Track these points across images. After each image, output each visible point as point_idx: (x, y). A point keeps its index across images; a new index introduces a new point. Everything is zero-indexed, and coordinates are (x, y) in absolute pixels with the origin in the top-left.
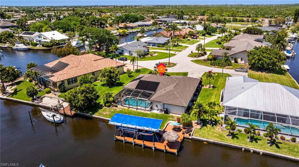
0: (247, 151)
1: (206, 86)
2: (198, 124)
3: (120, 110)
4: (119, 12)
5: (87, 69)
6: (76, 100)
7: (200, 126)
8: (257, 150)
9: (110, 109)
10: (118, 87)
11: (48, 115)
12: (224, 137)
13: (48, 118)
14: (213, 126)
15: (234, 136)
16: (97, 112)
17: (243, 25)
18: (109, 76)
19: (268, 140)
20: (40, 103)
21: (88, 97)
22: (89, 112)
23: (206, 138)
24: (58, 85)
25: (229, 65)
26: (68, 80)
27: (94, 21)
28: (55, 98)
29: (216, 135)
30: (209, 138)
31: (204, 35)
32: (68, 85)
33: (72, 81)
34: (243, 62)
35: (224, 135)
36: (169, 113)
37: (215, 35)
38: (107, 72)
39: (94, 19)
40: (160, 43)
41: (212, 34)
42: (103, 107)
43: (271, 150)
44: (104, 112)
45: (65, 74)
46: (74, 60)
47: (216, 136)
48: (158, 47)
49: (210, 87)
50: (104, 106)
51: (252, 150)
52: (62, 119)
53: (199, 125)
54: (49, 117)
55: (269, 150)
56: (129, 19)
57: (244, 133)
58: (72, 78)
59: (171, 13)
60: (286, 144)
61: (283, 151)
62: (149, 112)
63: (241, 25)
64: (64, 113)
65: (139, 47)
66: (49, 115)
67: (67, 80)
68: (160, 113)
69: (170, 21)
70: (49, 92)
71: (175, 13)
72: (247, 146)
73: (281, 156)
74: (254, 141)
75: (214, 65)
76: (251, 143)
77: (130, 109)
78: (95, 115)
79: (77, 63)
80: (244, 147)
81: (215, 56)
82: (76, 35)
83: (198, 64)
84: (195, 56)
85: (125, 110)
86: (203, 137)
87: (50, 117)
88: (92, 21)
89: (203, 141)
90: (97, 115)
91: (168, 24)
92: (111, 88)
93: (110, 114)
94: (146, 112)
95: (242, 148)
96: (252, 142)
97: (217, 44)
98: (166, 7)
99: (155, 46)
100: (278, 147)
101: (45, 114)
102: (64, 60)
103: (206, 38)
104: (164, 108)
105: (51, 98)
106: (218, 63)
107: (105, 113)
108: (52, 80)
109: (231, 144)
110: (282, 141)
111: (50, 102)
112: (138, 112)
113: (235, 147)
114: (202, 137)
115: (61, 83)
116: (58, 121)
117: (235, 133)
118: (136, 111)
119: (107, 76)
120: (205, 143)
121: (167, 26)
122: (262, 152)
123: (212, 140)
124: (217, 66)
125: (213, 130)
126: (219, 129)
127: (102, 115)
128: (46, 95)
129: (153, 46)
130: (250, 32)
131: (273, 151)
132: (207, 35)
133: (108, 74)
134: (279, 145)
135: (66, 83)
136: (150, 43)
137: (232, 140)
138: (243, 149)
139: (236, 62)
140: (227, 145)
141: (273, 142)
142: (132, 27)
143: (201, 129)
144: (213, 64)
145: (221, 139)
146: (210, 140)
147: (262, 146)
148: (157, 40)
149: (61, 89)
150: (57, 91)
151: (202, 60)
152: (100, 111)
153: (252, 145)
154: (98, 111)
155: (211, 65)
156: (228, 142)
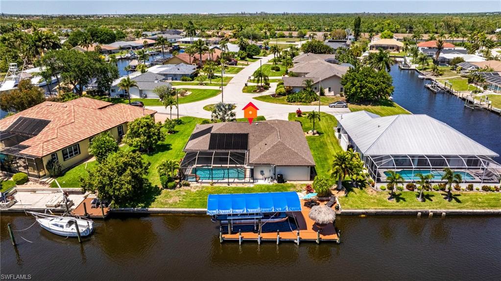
0: (425, 215)
1: (308, 133)
2: (339, 190)
3: (198, 191)
4: (63, 26)
5: (93, 125)
6: (116, 183)
7: (344, 192)
8: (437, 210)
9: (177, 192)
10: (164, 153)
11: (56, 225)
12: (386, 201)
13: (61, 229)
14: (361, 189)
15: (398, 198)
16: (154, 201)
17: (289, 42)
18: (147, 133)
19: (442, 194)
20: (13, 205)
21: (137, 174)
22: (137, 205)
23: (363, 208)
24: (45, 163)
25: (315, 100)
26: (63, 151)
27: (40, 40)
28: (43, 190)
29: (372, 201)
30: (366, 207)
31: (243, 59)
32: (64, 160)
33: (71, 152)
34: (332, 93)
35: (385, 199)
36: (286, 182)
37: (259, 59)
38: (142, 127)
39: (39, 37)
40: (186, 73)
41: (254, 57)
42: (160, 191)
43: (453, 207)
44: (167, 198)
45: (54, 140)
46: (57, 112)
47: (374, 202)
48: (183, 80)
49: (314, 134)
50: (162, 189)
51: (431, 212)
52: (91, 227)
53: (341, 192)
54: (62, 226)
55: (451, 207)
56: (97, 38)
57: (407, 190)
58: (70, 147)
59: (164, 26)
60: (465, 195)
61: (468, 205)
62: (252, 186)
63: (287, 42)
64: (86, 214)
65: (156, 82)
66: (60, 224)
67: (61, 151)
68: (271, 183)
69: (173, 40)
70: (25, 181)
71: (171, 27)
72: (421, 208)
73: (468, 212)
74: (427, 200)
75: (294, 102)
76: (424, 203)
77: (215, 185)
78: (154, 208)
79: (68, 117)
80: (419, 210)
81: (290, 87)
82: (12, 67)
83: (268, 102)
84: (255, 91)
85: (207, 188)
86: (358, 207)
87: (65, 227)
88: (36, 41)
89: (359, 214)
90: (156, 208)
91: (171, 44)
92: (152, 155)
93: (182, 201)
94: (247, 186)
95: (417, 212)
96: (424, 201)
97: (274, 71)
98: (147, 18)
99: (176, 79)
100: (458, 201)
101: (46, 222)
102: (31, 113)
103: (249, 63)
104: (275, 174)
105: (34, 191)
106: (300, 99)
107: (171, 201)
108: (30, 154)
109: (401, 210)
110: (458, 193)
111: (38, 200)
112: (234, 189)
113: (408, 212)
114: (356, 208)
115: (50, 157)
116: (84, 232)
117: (397, 194)
118: (229, 188)
119: (144, 134)
120: (362, 216)
121: (171, 48)
122: (444, 212)
123: (372, 210)
124: (299, 103)
125: (364, 194)
126: (372, 191)
127: (166, 204)
128: (19, 187)
129: (172, 80)
130: (315, 50)
131: (455, 207)
132: (247, 59)
133: (145, 130)
134: (458, 197)
135: (60, 156)
136: (167, 74)
137: (398, 204)
138: (419, 213)
139: (322, 94)
140: (396, 212)
141: (449, 196)
142: (111, 50)
143: (346, 196)
144: (292, 99)
145: (383, 206)
146: (369, 210)
147: (440, 203)
148: (178, 69)
149: (54, 170)
150: (45, 175)
151: (269, 96)
152: (159, 198)
153: (428, 205)
154: (155, 198)
155: (289, 102)
156: (394, 208)
